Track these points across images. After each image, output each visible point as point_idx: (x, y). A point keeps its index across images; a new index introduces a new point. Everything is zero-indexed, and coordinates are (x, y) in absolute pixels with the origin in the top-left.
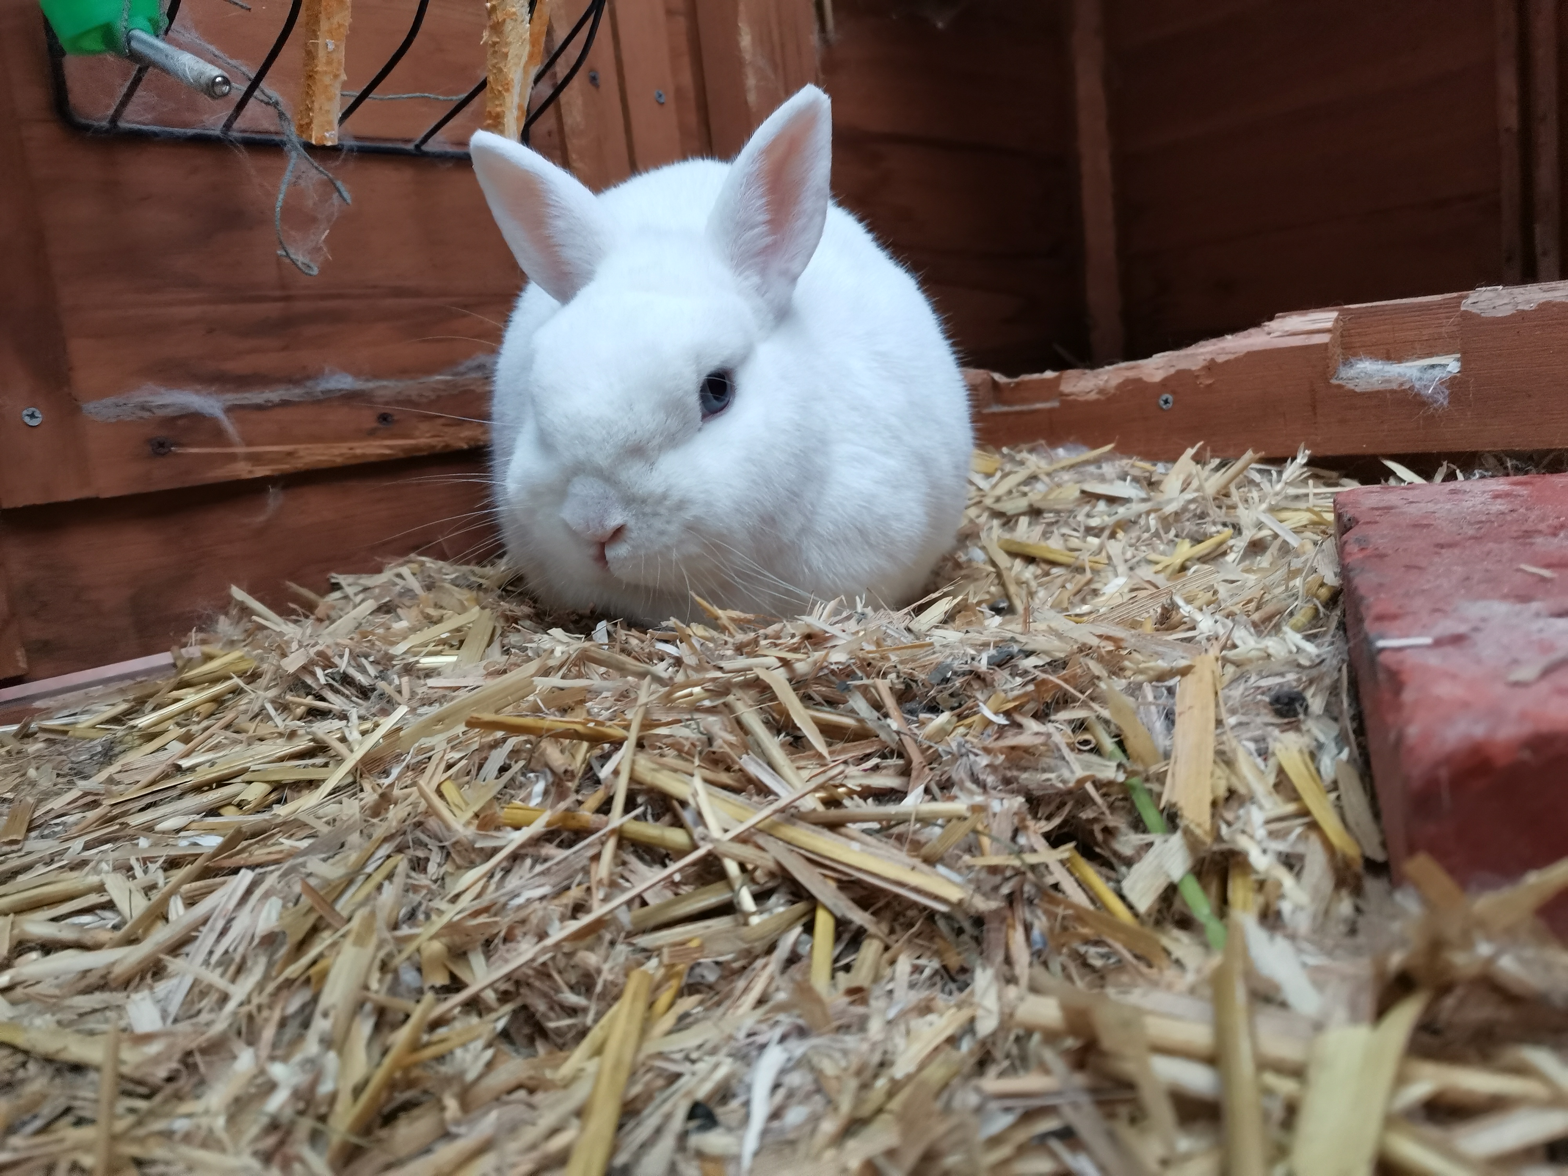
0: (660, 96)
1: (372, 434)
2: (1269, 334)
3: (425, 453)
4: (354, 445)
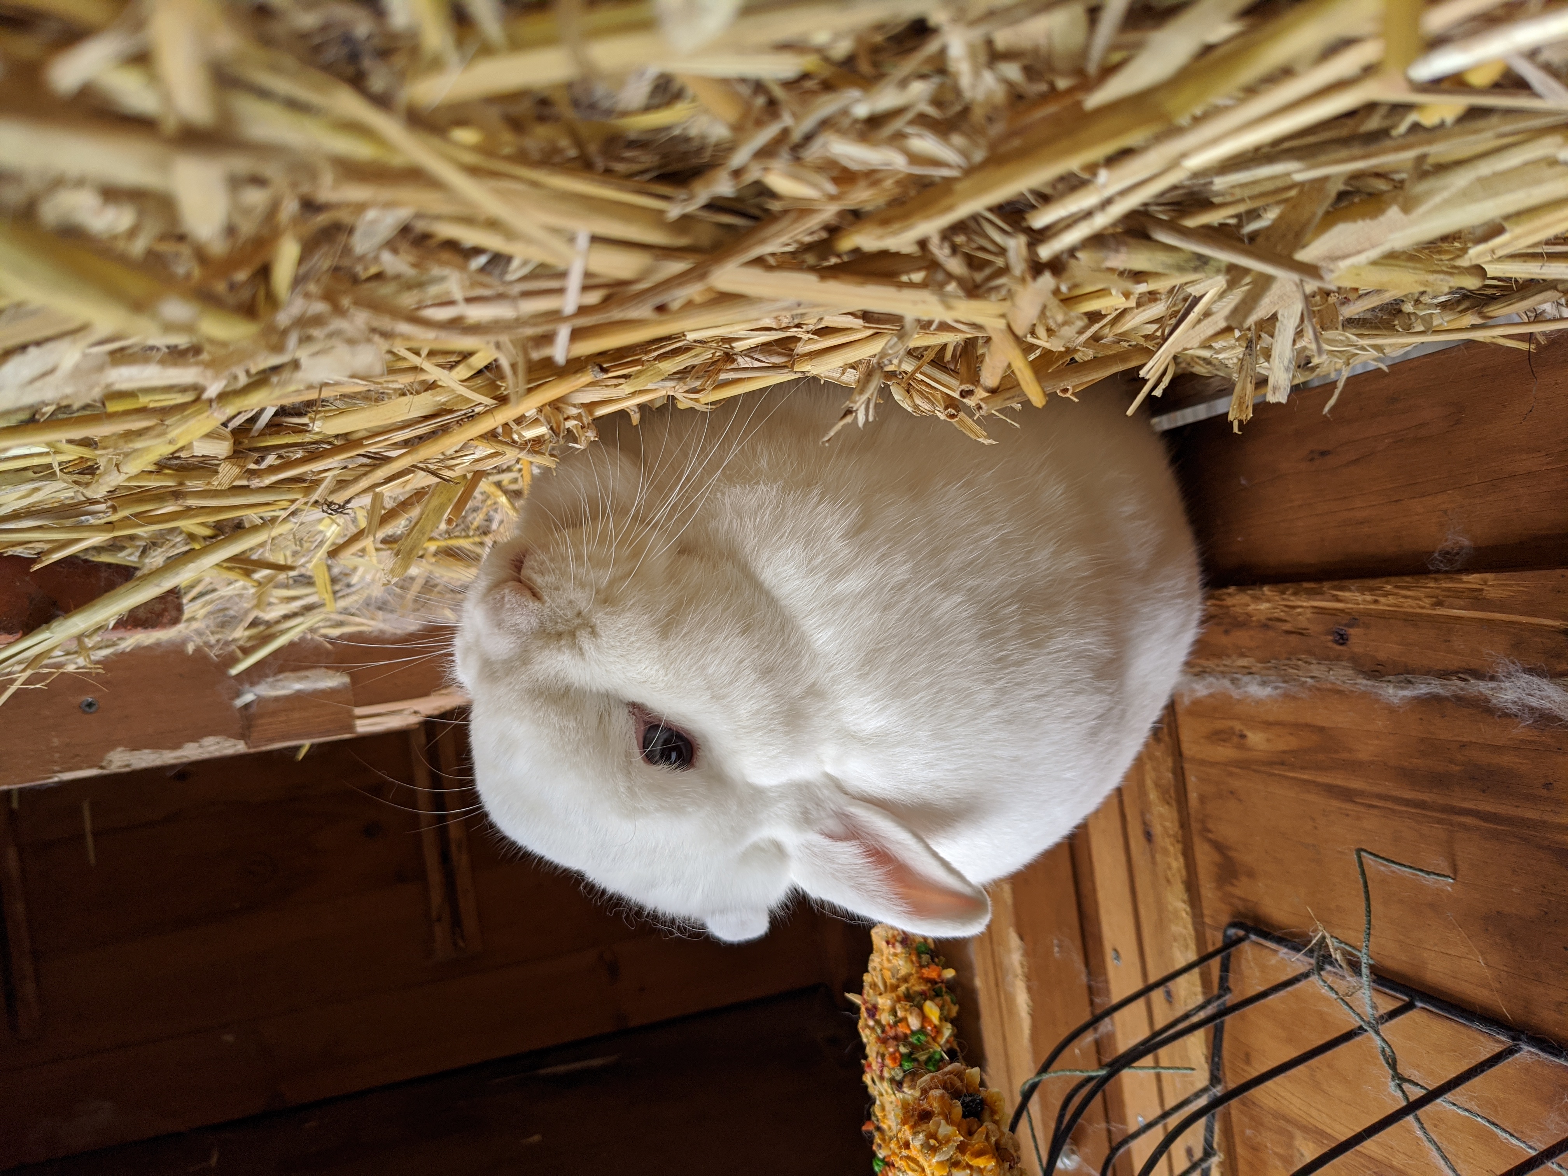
0: (1116, 959)
1: (1355, 619)
2: (416, 712)
3: (1306, 585)
4: (1372, 607)
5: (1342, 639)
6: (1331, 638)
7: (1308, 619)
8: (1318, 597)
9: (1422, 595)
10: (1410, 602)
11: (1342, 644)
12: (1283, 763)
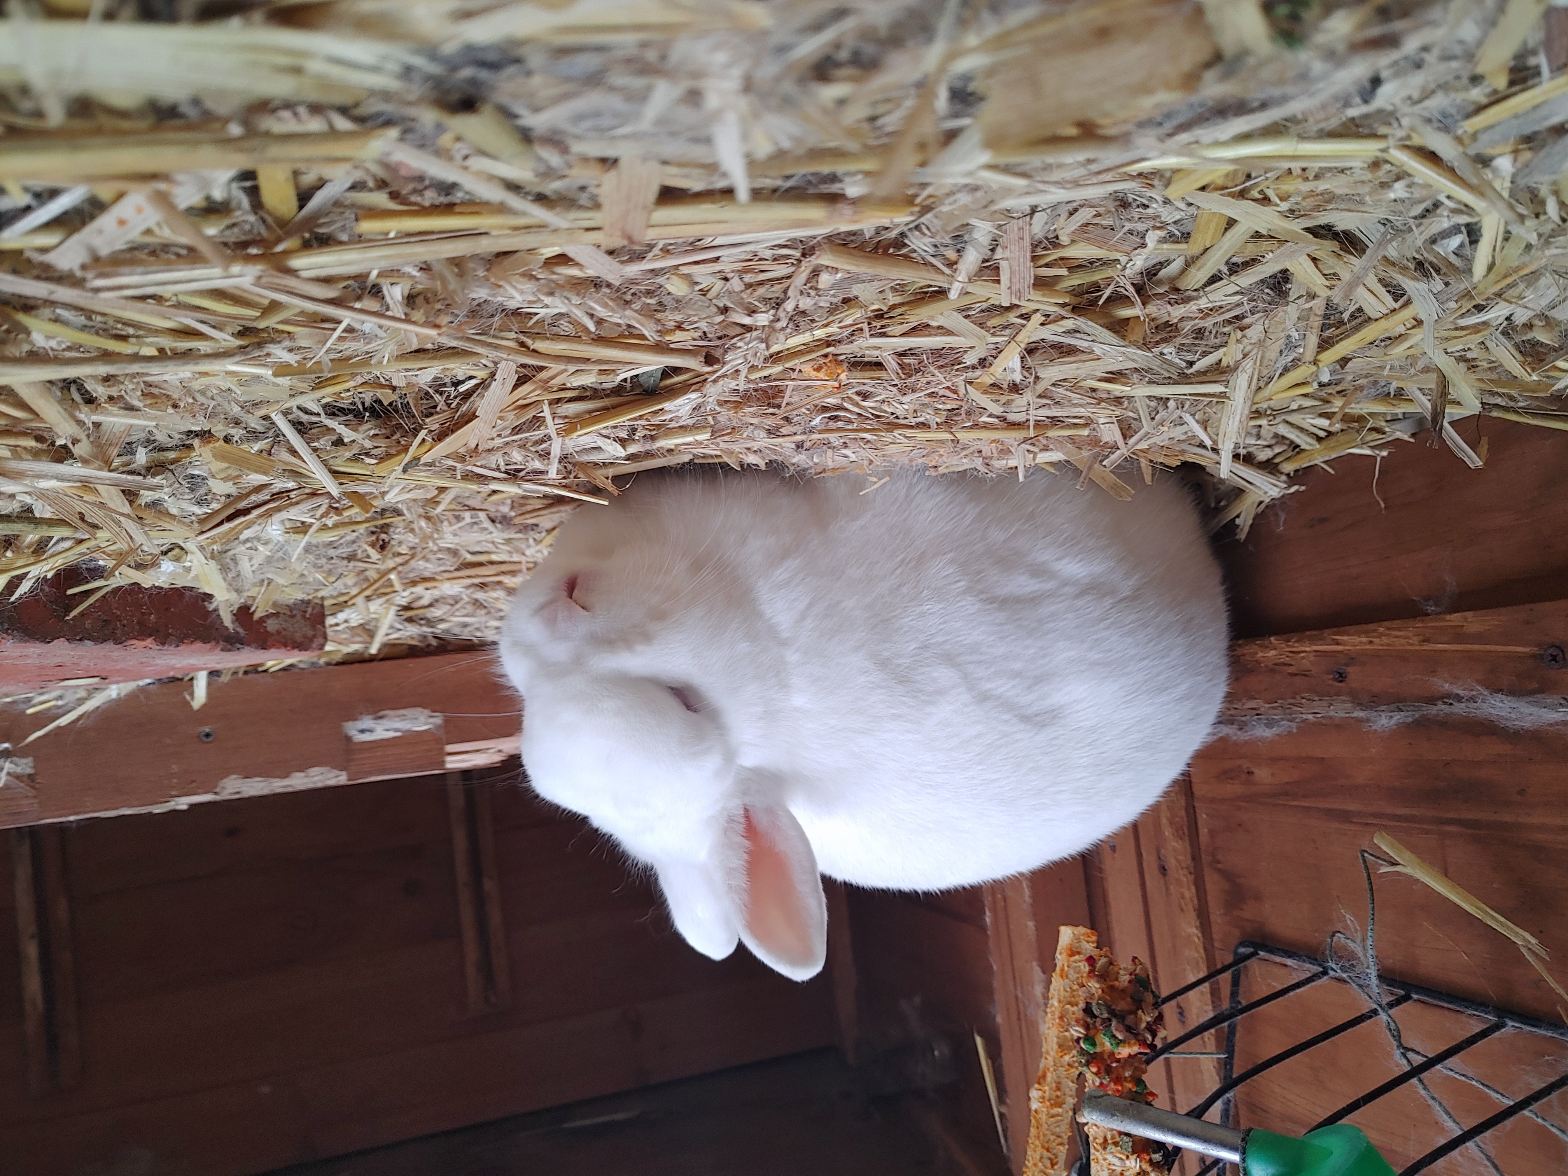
1: (1352, 659)
5: (1341, 677)
6: (1331, 676)
7: (1310, 662)
8: (1320, 642)
9: (1411, 634)
11: (1341, 682)
12: (1286, 794)
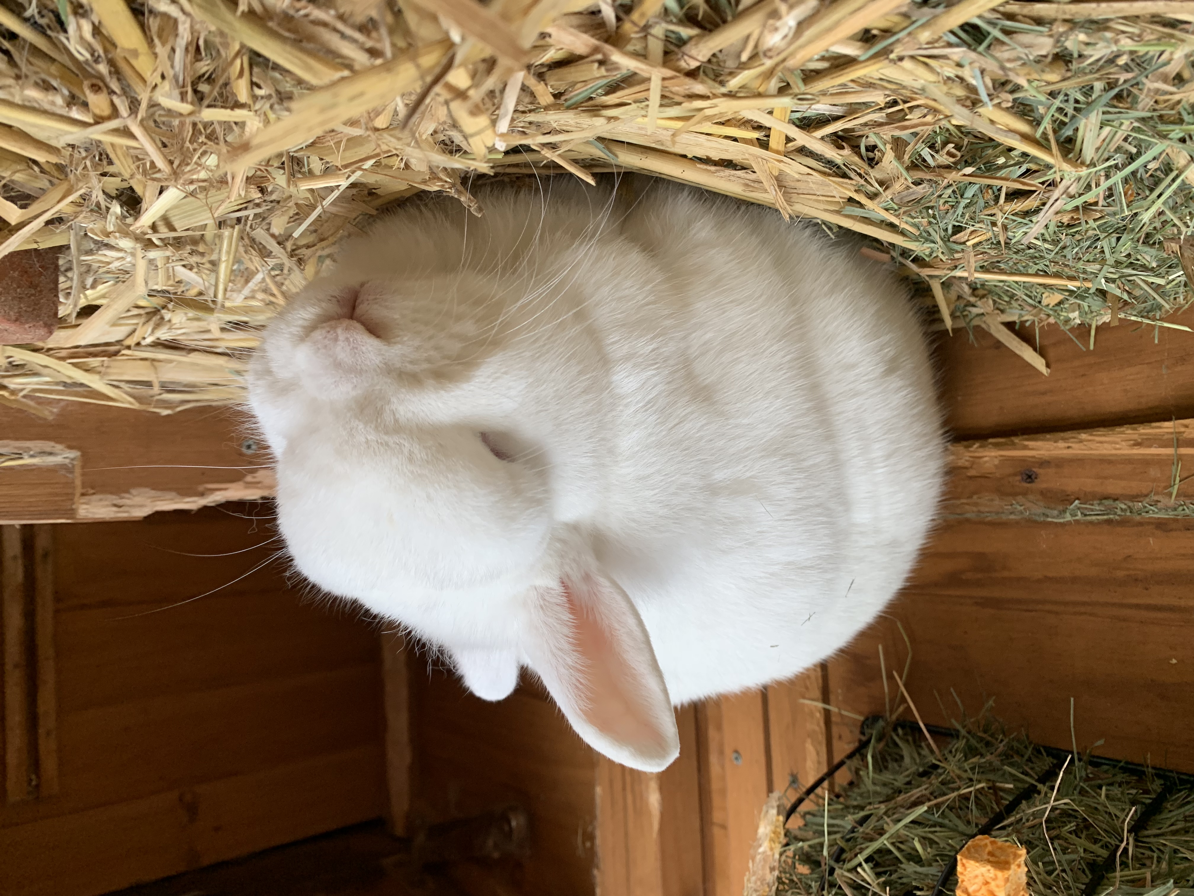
0: (737, 759)
1: (1044, 463)
3: (991, 440)
4: (1066, 451)
5: (1030, 477)
6: (1018, 478)
7: (995, 465)
8: (1007, 448)
9: (1118, 440)
10: (1106, 445)
11: (1029, 482)
